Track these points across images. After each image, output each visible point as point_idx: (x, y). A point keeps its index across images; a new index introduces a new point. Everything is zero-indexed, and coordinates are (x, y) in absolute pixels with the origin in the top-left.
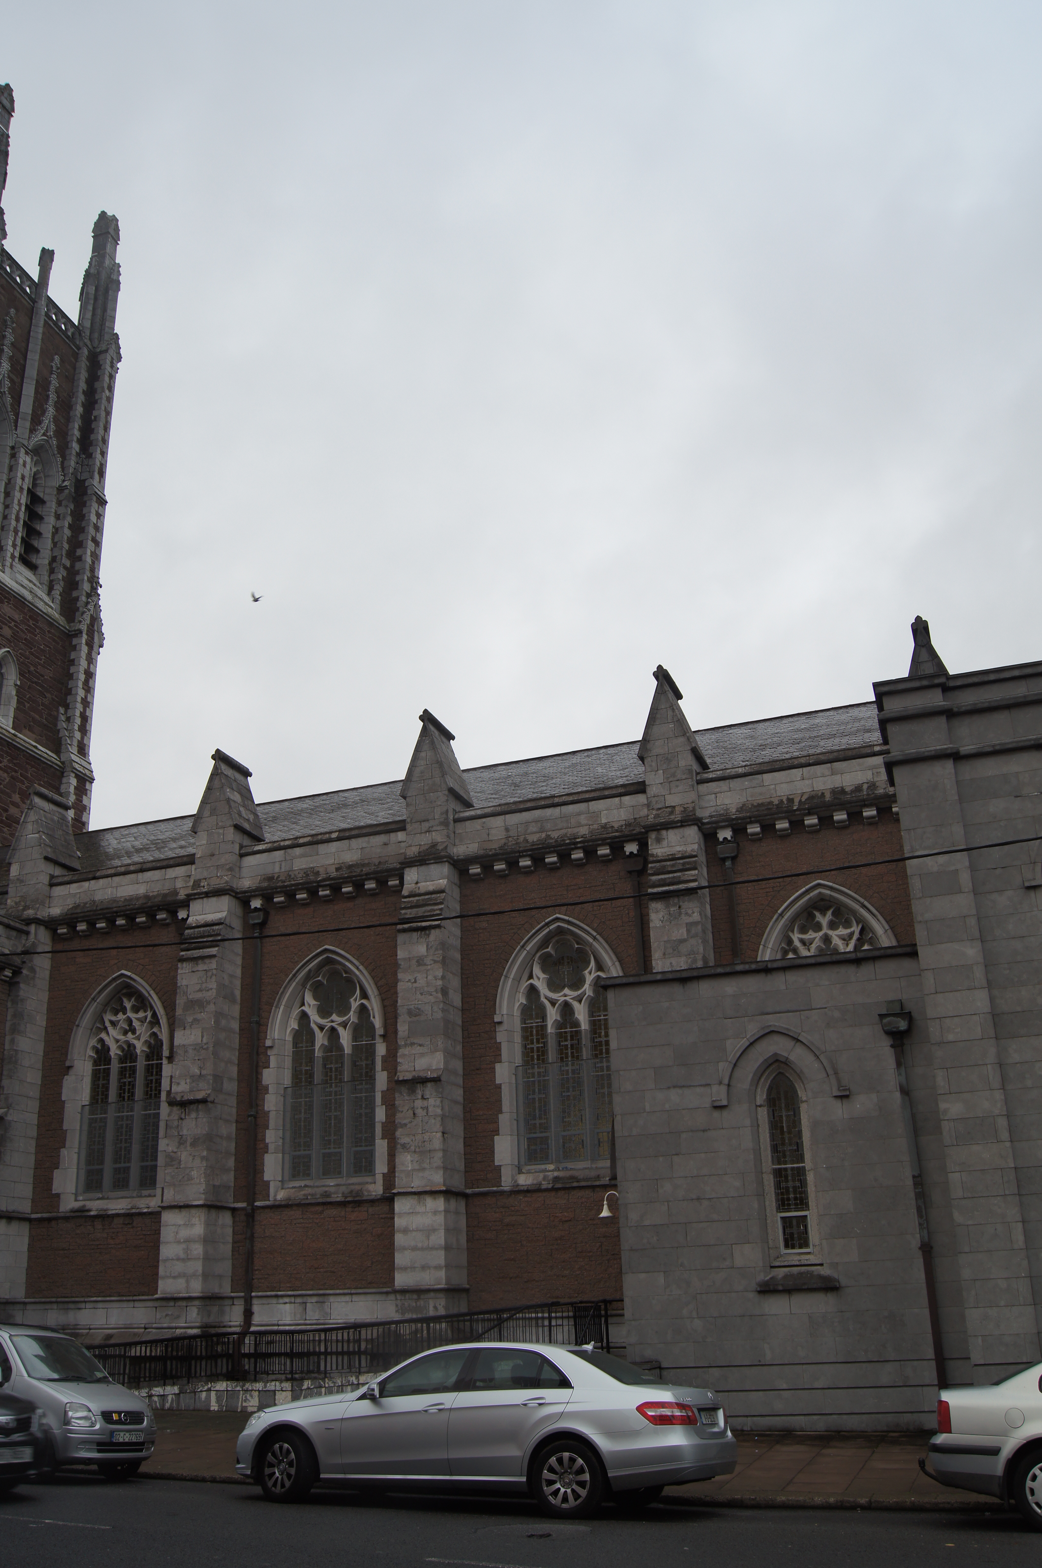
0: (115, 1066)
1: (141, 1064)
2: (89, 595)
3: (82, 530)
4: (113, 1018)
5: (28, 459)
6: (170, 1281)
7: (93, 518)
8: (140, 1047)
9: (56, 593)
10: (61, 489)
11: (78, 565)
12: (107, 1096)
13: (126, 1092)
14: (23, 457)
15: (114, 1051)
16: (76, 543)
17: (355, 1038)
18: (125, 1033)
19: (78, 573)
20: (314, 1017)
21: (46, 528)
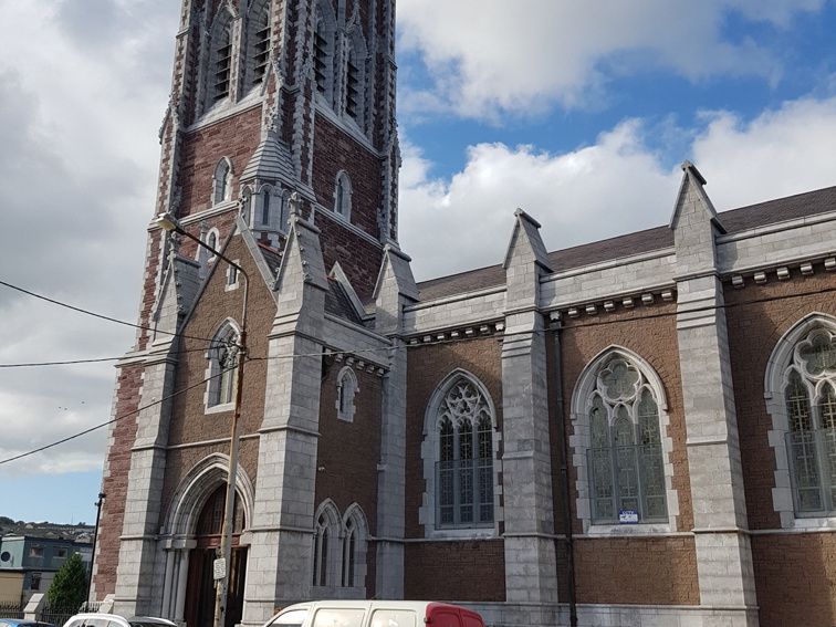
0: (456, 435)
1: (475, 433)
2: (390, 133)
3: (383, 88)
4: (453, 402)
5: (346, 40)
6: (515, 592)
7: (389, 79)
8: (474, 422)
9: (370, 132)
10: (367, 61)
11: (382, 113)
12: (452, 456)
13: (466, 453)
14: (343, 39)
15: (455, 425)
16: (380, 98)
17: (640, 412)
18: (462, 411)
19: (382, 118)
20: (605, 398)
21: (360, 88)
